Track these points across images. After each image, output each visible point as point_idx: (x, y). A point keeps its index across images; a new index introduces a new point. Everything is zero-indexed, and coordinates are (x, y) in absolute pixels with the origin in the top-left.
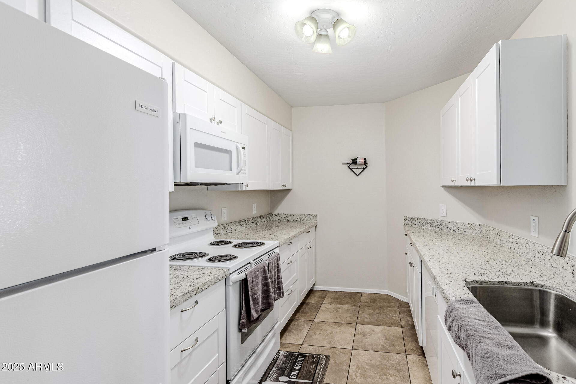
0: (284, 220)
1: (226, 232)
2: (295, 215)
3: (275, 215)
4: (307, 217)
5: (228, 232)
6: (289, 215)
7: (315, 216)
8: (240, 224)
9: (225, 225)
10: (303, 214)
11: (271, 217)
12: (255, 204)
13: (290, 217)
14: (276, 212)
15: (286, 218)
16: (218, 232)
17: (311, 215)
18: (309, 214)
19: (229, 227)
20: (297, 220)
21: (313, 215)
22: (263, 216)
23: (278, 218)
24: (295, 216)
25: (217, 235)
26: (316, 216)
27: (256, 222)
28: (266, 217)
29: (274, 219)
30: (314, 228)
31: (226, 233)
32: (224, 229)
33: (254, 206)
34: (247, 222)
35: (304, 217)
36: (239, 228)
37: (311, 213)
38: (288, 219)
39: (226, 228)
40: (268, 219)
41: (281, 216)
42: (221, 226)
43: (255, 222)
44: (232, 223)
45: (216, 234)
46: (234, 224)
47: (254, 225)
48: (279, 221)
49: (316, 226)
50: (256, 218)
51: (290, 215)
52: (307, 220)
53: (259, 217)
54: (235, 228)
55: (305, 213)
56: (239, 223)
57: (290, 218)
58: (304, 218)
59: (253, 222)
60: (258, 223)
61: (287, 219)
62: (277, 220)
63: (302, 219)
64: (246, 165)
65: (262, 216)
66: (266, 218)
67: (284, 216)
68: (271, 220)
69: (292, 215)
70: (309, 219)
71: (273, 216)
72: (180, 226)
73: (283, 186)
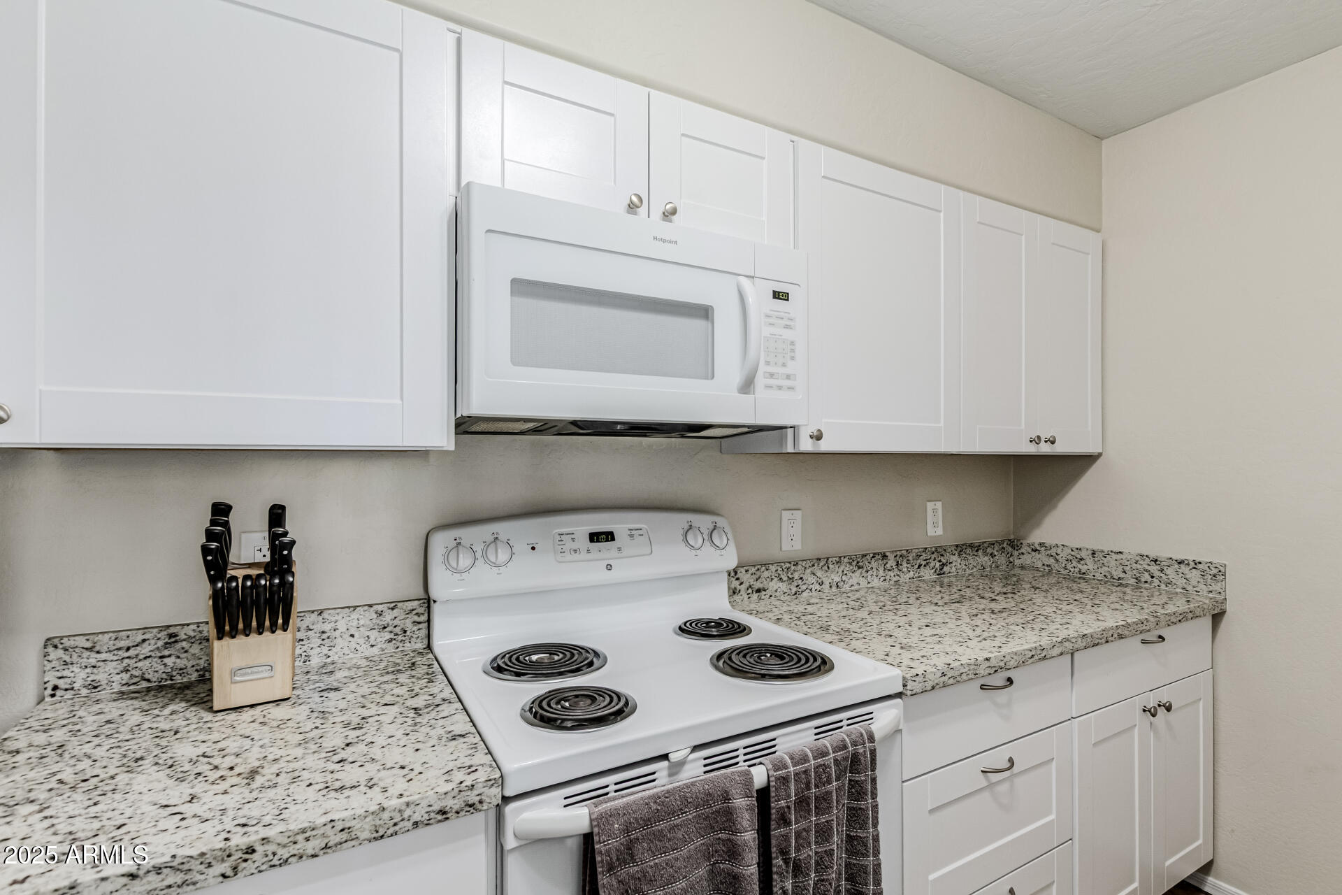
0: (1065, 568)
1: (794, 589)
2: (1114, 556)
3: (1029, 546)
4: (1169, 571)
5: (804, 587)
6: (1084, 554)
7: (1215, 571)
8: (860, 568)
9: (788, 565)
10: (1153, 555)
11: (1016, 553)
12: (939, 505)
13: (1089, 561)
14: (1036, 537)
15: (1075, 563)
16: (758, 585)
17: (1192, 565)
18: (1180, 557)
19: (808, 571)
20: (1122, 575)
21: (1200, 566)
22: (975, 548)
23: (1040, 560)
24: (1111, 561)
25: (755, 596)
26: (1219, 574)
27: (938, 565)
28: (989, 550)
29: (1027, 559)
30: (1207, 622)
31: (793, 592)
32: (785, 578)
33: (935, 510)
34: (891, 562)
35: (1154, 569)
36: (855, 578)
37: (1190, 557)
38: (1084, 568)
39: (796, 576)
40: (1002, 560)
41: (1053, 551)
42: (773, 568)
43: (932, 565)
44: (823, 561)
45: (750, 591)
46: (831, 566)
47: (928, 574)
48: (1047, 569)
49: (1217, 618)
50: (939, 551)
51: (1090, 552)
52: (1168, 584)
53: (953, 548)
54: (837, 579)
55: (1163, 554)
56: (858, 562)
57: (1089, 566)
58: (1157, 574)
59: (924, 563)
60: (946, 569)
61: (1080, 566)
62: (1040, 565)
63: (1146, 577)
64: (793, 358)
65: (971, 546)
66: (992, 555)
67: (1064, 554)
68: (1017, 562)
69: (1099, 556)
70: (1182, 582)
71: (1022, 550)
72: (576, 557)
73: (1036, 440)
